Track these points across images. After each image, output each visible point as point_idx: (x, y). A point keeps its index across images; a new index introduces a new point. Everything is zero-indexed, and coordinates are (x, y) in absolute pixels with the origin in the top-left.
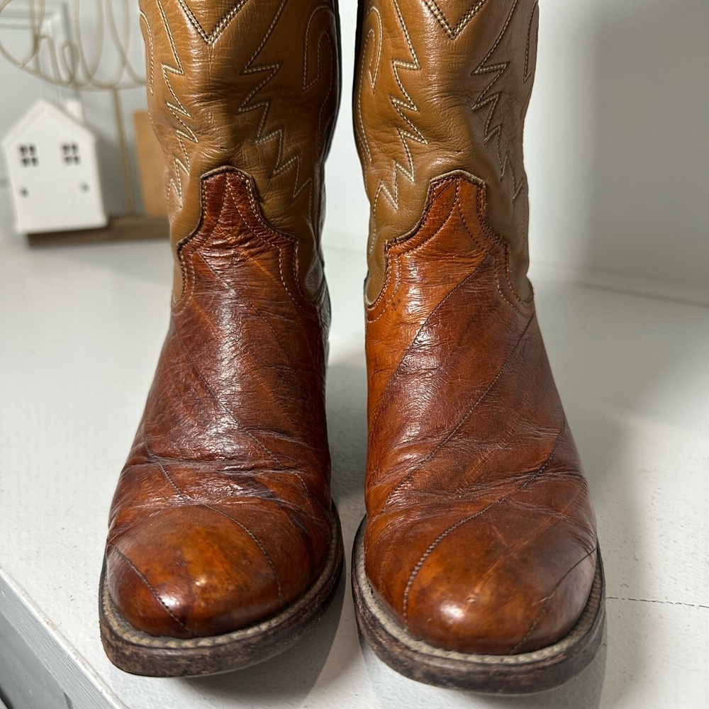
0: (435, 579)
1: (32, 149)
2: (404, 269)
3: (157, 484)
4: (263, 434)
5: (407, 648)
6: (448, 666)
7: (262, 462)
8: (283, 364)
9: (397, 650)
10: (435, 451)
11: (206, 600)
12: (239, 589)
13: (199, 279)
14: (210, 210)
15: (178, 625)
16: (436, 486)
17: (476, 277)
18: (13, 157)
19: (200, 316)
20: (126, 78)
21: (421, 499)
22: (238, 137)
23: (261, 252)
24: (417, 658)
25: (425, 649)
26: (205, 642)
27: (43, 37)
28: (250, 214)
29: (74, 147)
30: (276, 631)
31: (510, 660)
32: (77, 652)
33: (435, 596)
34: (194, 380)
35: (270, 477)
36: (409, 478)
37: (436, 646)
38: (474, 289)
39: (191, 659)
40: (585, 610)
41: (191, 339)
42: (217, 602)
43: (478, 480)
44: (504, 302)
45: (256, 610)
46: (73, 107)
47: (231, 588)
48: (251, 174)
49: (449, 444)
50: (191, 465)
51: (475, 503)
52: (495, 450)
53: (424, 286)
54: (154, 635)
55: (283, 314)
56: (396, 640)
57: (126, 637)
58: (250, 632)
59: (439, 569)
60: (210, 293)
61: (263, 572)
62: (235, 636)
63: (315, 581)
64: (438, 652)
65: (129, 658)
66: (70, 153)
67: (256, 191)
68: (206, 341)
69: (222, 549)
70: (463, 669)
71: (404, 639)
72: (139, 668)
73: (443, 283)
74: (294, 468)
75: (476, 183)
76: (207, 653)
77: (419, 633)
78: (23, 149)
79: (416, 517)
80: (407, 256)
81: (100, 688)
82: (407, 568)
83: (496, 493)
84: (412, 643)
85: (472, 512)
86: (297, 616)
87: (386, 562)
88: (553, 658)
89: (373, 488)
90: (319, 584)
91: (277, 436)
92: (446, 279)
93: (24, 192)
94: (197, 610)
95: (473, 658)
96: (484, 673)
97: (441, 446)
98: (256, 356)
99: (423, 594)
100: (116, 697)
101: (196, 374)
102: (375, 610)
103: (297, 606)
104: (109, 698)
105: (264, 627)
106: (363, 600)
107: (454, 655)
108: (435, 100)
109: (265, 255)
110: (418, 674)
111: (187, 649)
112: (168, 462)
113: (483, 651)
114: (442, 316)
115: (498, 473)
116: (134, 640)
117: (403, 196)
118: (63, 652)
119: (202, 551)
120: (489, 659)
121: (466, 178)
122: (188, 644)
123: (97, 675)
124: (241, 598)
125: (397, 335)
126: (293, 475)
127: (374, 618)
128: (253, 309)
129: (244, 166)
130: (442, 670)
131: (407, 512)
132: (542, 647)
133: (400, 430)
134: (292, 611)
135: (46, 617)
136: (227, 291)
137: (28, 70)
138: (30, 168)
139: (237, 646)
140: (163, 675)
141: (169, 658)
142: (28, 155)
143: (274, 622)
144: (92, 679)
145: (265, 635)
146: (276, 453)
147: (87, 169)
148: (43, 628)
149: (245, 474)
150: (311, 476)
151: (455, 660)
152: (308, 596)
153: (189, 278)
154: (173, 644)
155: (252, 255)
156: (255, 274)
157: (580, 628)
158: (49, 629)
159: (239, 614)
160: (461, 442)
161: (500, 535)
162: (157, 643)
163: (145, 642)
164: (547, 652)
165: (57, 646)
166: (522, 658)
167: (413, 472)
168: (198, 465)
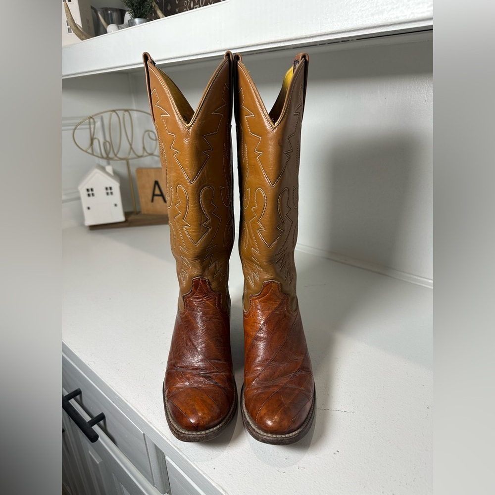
0: (265, 414)
1: (92, 190)
2: (256, 305)
3: (180, 378)
4: (213, 361)
5: (257, 432)
6: (268, 438)
7: (212, 371)
8: (218, 336)
9: (255, 433)
10: (266, 367)
11: (203, 421)
12: (212, 417)
13: (190, 307)
14: (195, 288)
15: (196, 428)
16: (266, 379)
17: (278, 308)
18: (83, 194)
19: (190, 320)
20: (132, 155)
21: (261, 384)
22: (204, 269)
23: (210, 299)
24: (260, 435)
25: (262, 433)
26: (203, 433)
27: (95, 138)
28: (207, 289)
29: (111, 188)
30: (221, 427)
31: (283, 436)
32: (160, 432)
33: (264, 419)
34: (189, 342)
35: (216, 376)
36: (258, 376)
37: (265, 432)
38: (277, 312)
39: (200, 437)
40: (307, 418)
41: (188, 327)
42: (206, 422)
43: (279, 376)
44: (287, 314)
45: (216, 422)
46: (109, 169)
47: (210, 417)
48: (207, 278)
49: (270, 365)
50: (190, 371)
51: (276, 386)
52: (284, 366)
53: (262, 311)
54: (189, 430)
55: (217, 318)
56: (254, 430)
57: (180, 431)
58: (215, 428)
59: (266, 411)
60: (194, 312)
61: (217, 411)
62: (211, 430)
63: (230, 409)
64: (265, 434)
65: (182, 437)
66: (109, 190)
67: (209, 283)
68: (193, 329)
69: (206, 405)
70: (272, 439)
71: (256, 429)
72: (185, 440)
73: (268, 310)
74: (223, 372)
75: (277, 283)
76: (204, 435)
77: (260, 428)
78: (88, 190)
79: (260, 391)
80: (257, 301)
81: (169, 443)
82: (257, 409)
83: (284, 381)
84: (258, 431)
85: (276, 389)
86: (226, 422)
87: (251, 406)
88: (295, 435)
89: (247, 377)
90: (231, 410)
91: (216, 361)
92: (269, 309)
93: (89, 208)
94: (201, 424)
95: (274, 436)
96: (277, 440)
97: (268, 365)
98: (210, 335)
99: (262, 418)
100: (175, 446)
101: (190, 340)
102: (248, 419)
103: (226, 419)
104: (173, 446)
105: (218, 427)
106: (245, 415)
107: (269, 435)
108: (264, 263)
109: (212, 300)
110: (260, 440)
111: (199, 435)
112: (183, 369)
113: (277, 433)
114: (268, 321)
115: (284, 374)
116: (183, 432)
117: (255, 283)
118: (155, 431)
119: (200, 406)
120: (278, 436)
121: (274, 282)
122: (199, 433)
123: (168, 439)
124: (212, 419)
125: (254, 326)
126: (222, 375)
127: (248, 422)
128: (208, 319)
129: (206, 276)
130: (266, 439)
131: (257, 389)
132: (293, 432)
133: (255, 359)
134: (225, 420)
135: (147, 420)
136: (199, 312)
137: (89, 153)
138: (91, 197)
139: (212, 433)
140: (193, 442)
141: (194, 437)
142: (90, 192)
143: (221, 425)
144: (166, 440)
145: (218, 429)
146: (217, 367)
147: (117, 197)
148: (146, 423)
149: (208, 375)
150: (227, 374)
151: (270, 436)
152: (229, 415)
153: (187, 306)
154: (195, 433)
155: (207, 300)
156: (208, 306)
157: (304, 425)
158: (149, 424)
159: (212, 424)
160: (273, 364)
161: (283, 399)
162: (190, 433)
163: (186, 433)
164: (293, 433)
165: (152, 429)
166: (287, 436)
167: (259, 374)
168: (192, 371)
